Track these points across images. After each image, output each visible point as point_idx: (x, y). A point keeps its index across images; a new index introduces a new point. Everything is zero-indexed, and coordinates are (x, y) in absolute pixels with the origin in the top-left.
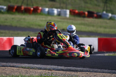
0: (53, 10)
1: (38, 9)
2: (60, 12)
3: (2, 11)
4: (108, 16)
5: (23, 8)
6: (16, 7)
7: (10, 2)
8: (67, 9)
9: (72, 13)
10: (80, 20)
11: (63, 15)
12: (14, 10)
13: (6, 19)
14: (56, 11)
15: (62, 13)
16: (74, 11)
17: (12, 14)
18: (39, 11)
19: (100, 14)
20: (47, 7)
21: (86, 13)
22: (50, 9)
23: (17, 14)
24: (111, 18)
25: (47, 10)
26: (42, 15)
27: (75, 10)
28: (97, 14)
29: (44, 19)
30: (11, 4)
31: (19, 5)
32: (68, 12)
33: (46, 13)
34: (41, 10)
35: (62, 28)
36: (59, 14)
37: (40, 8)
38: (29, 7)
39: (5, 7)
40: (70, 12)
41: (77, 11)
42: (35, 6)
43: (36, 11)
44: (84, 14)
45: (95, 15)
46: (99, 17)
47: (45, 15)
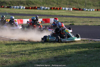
0: (66, 8)
4: (86, 10)
5: (55, 8)
8: (71, 7)
9: (74, 9)
11: (70, 10)
12: (52, 9)
14: (67, 9)
18: (61, 9)
24: (87, 11)
25: (64, 8)
30: (51, 6)
31: (54, 7)
32: (72, 9)
36: (69, 10)
38: (58, 7)
39: (49, 8)
42: (60, 7)
43: (60, 9)
44: (78, 9)
45: (81, 10)
46: (83, 10)
47: (63, 10)
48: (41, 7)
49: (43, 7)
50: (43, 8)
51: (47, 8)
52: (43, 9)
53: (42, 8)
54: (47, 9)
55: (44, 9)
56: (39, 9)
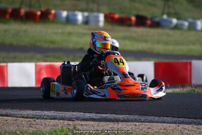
0: (76, 15)
1: (50, 13)
2: (87, 17)
5: (23, 11)
6: (10, 10)
8: (99, 11)
9: (109, 18)
10: (122, 31)
11: (92, 22)
12: (8, 16)
14: (80, 17)
15: (92, 19)
16: (112, 16)
17: (4, 23)
18: (51, 17)
19: (157, 19)
20: (64, 10)
21: (133, 18)
22: (71, 13)
23: (12, 22)
24: (176, 27)
25: (65, 14)
26: (57, 23)
27: (114, 14)
28: (151, 19)
29: (60, 31)
30: (3, 5)
31: (17, 6)
32: (101, 17)
33: (64, 20)
34: (55, 15)
36: (86, 22)
37: (53, 12)
38: (33, 10)
40: (106, 17)
41: (117, 16)
42: (43, 9)
44: (130, 20)
45: (149, 22)
46: (156, 25)
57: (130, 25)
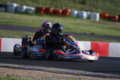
0: (83, 13)
1: (68, 12)
2: (90, 15)
3: (30, 12)
5: (51, 10)
6: (44, 9)
7: (38, 3)
8: (97, 12)
9: (102, 16)
10: (110, 24)
12: (42, 12)
13: (34, 21)
14: (85, 14)
15: (92, 16)
16: (104, 15)
17: (40, 16)
18: (68, 14)
20: (76, 10)
21: (117, 17)
22: (80, 12)
23: (45, 15)
25: (76, 12)
26: (71, 18)
27: (106, 14)
29: (73, 22)
30: (40, 6)
31: (48, 6)
32: (98, 15)
33: (75, 16)
34: (70, 13)
35: (91, 32)
37: (69, 11)
38: (58, 9)
39: (33, 9)
40: (100, 15)
41: (107, 15)
42: (64, 8)
43: (64, 13)
44: (115, 18)
47: (74, 18)
48: (9, 3)
49: (15, 5)
50: (16, 8)
51: (28, 8)
52: (13, 11)
53: (12, 6)
54: (27, 12)
55: (17, 11)
56: (3, 9)
57: (115, 21)
